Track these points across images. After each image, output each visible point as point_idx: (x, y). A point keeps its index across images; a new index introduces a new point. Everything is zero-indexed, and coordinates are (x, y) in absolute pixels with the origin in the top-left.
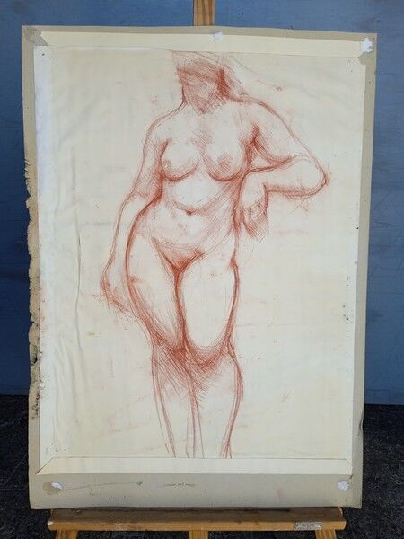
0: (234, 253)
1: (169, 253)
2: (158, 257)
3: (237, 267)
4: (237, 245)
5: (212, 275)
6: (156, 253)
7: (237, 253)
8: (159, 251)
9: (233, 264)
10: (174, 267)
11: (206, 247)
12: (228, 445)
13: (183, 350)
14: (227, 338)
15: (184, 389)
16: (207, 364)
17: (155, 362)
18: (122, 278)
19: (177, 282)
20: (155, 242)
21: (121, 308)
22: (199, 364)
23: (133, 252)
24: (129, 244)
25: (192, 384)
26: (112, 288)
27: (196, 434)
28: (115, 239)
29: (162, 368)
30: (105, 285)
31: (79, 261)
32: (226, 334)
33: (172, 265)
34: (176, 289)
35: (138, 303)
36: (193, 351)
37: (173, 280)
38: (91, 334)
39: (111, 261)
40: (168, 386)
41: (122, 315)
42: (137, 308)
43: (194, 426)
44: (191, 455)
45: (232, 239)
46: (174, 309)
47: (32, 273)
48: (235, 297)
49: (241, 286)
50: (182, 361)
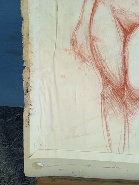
1: (122, 18)
8: (115, 16)
13: (123, 89)
15: (121, 114)
17: (103, 97)
20: (113, 9)
21: (84, 60)
22: (132, 99)
24: (94, 11)
25: (126, 111)
26: (79, 45)
27: (126, 140)
28: (83, 6)
29: (108, 100)
30: (74, 42)
31: (57, 23)
33: (123, 28)
34: (124, 47)
36: (129, 90)
37: (123, 40)
38: (63, 76)
39: (79, 23)
40: (111, 112)
41: (84, 64)
42: (95, 60)
43: (125, 136)
44: (121, 152)
46: (120, 61)
47: (24, 31)
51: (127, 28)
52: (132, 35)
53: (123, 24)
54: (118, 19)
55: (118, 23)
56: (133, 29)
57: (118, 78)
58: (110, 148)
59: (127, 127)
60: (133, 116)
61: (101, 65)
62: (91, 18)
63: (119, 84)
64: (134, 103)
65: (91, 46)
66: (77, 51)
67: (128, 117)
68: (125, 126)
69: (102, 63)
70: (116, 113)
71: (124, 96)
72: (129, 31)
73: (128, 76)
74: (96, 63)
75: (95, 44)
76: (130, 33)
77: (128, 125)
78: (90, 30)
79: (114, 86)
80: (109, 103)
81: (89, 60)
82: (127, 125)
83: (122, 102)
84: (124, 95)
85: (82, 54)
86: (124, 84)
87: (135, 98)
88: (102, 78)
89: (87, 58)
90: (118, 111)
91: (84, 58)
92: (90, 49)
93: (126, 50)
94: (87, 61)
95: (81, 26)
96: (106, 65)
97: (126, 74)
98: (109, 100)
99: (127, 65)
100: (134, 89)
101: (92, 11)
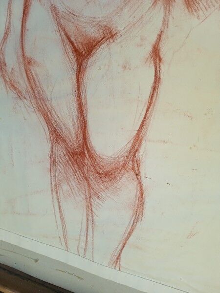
0: (160, 36)
1: (71, 29)
2: (58, 33)
3: (160, 60)
4: (165, 23)
5: (124, 68)
6: (56, 28)
7: (163, 36)
8: (59, 24)
9: (156, 54)
10: (76, 51)
11: (120, 24)
12: (118, 258)
13: (82, 154)
14: (134, 151)
16: (107, 174)
18: (18, 58)
19: (80, 71)
21: (20, 95)
22: (98, 173)
23: (30, 23)
27: (89, 237)
29: (60, 167)
32: (133, 147)
34: (78, 81)
35: (36, 91)
36: (92, 157)
40: (65, 187)
42: (35, 97)
43: (87, 231)
45: (158, 14)
48: (150, 104)
49: (162, 88)
50: (80, 166)
51: (81, 47)
52: (90, 61)
53: (73, 39)
54: (64, 30)
55: (64, 36)
56: (91, 51)
57: (74, 134)
58: (66, 243)
59: (90, 218)
60: (100, 202)
61: (46, 108)
62: (22, 25)
63: (76, 145)
64: (100, 181)
65: (27, 74)
66: (7, 79)
67: (92, 200)
68: (87, 215)
69: (46, 105)
70: (73, 191)
71: (84, 166)
72: (84, 53)
73: (88, 134)
74: (37, 103)
75: (32, 71)
76: (86, 57)
77: (92, 214)
78: (22, 46)
79: (68, 146)
80: (63, 172)
81: (27, 96)
82: (90, 214)
83: (82, 175)
84: (85, 163)
85: (16, 86)
86: (83, 146)
87: (101, 171)
88: (49, 129)
89: (24, 92)
90: (76, 188)
91: (20, 92)
92: (26, 79)
93: (82, 87)
94: (25, 98)
95: (9, 38)
96: (52, 108)
97: (85, 129)
98: (62, 167)
99: (85, 115)
100: (99, 157)
101: (24, 13)
